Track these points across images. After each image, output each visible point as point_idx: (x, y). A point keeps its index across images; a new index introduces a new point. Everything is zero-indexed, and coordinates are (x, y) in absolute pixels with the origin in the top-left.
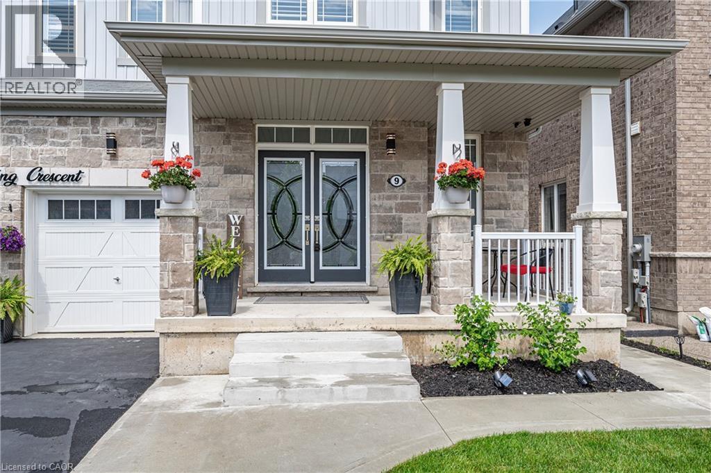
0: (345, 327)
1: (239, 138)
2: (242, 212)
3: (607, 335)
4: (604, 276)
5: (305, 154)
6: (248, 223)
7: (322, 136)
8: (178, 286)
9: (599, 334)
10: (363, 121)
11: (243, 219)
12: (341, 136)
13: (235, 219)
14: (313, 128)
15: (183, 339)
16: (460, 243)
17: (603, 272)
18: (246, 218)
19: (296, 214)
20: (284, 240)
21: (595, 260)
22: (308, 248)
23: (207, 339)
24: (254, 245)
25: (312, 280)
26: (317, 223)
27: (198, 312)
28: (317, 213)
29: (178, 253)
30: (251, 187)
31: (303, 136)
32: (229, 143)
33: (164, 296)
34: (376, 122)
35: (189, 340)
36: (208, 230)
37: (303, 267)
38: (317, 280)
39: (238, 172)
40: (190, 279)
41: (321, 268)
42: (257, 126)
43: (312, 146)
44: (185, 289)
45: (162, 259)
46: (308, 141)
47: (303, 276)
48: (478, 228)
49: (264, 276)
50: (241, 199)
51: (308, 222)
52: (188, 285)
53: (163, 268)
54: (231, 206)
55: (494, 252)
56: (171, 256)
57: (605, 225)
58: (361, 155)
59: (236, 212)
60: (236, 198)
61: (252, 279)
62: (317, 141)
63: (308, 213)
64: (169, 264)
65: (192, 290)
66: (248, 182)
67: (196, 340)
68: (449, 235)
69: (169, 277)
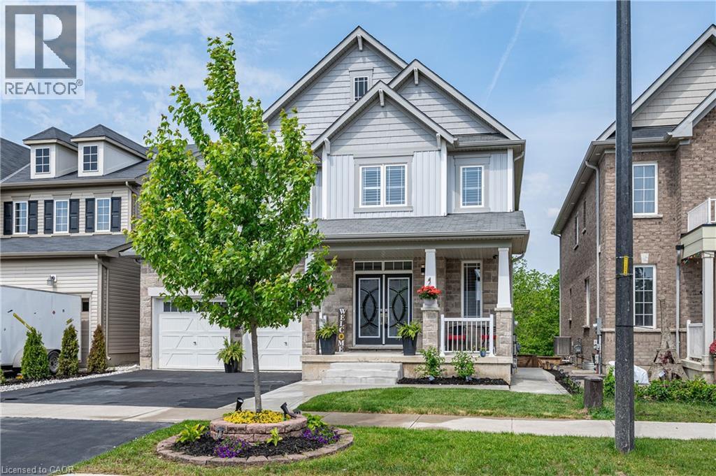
0: (379, 360)
1: (345, 269)
2: (346, 307)
3: (504, 367)
4: (502, 338)
5: (380, 276)
6: (350, 313)
7: (388, 266)
8: (310, 341)
9: (500, 366)
10: (408, 258)
11: (347, 312)
12: (398, 266)
13: (343, 311)
14: (383, 263)
15: (311, 365)
16: (432, 323)
17: (502, 337)
18: (349, 310)
19: (376, 308)
20: (369, 322)
21: (497, 331)
22: (381, 326)
23: (321, 365)
24: (352, 325)
25: (384, 343)
26: (386, 313)
27: (318, 354)
28: (386, 307)
29: (310, 328)
30: (351, 294)
31: (378, 267)
32: (340, 272)
33: (304, 346)
34: (415, 259)
35: (314, 365)
36: (329, 317)
37: (379, 337)
38: (386, 343)
39: (344, 287)
40: (314, 339)
41: (389, 337)
42: (355, 262)
43: (383, 272)
44: (312, 343)
45: (303, 330)
46: (381, 269)
47: (379, 341)
48: (442, 316)
49: (359, 341)
50: (346, 301)
51: (381, 312)
52: (313, 341)
53: (303, 334)
54: (341, 304)
55: (484, 328)
56: (307, 329)
57: (503, 314)
58: (410, 275)
59: (343, 308)
60: (344, 300)
61: (351, 342)
62: (385, 269)
63: (381, 307)
64: (306, 332)
65: (315, 344)
66: (350, 292)
67: (317, 365)
68: (427, 319)
69: (306, 337)
